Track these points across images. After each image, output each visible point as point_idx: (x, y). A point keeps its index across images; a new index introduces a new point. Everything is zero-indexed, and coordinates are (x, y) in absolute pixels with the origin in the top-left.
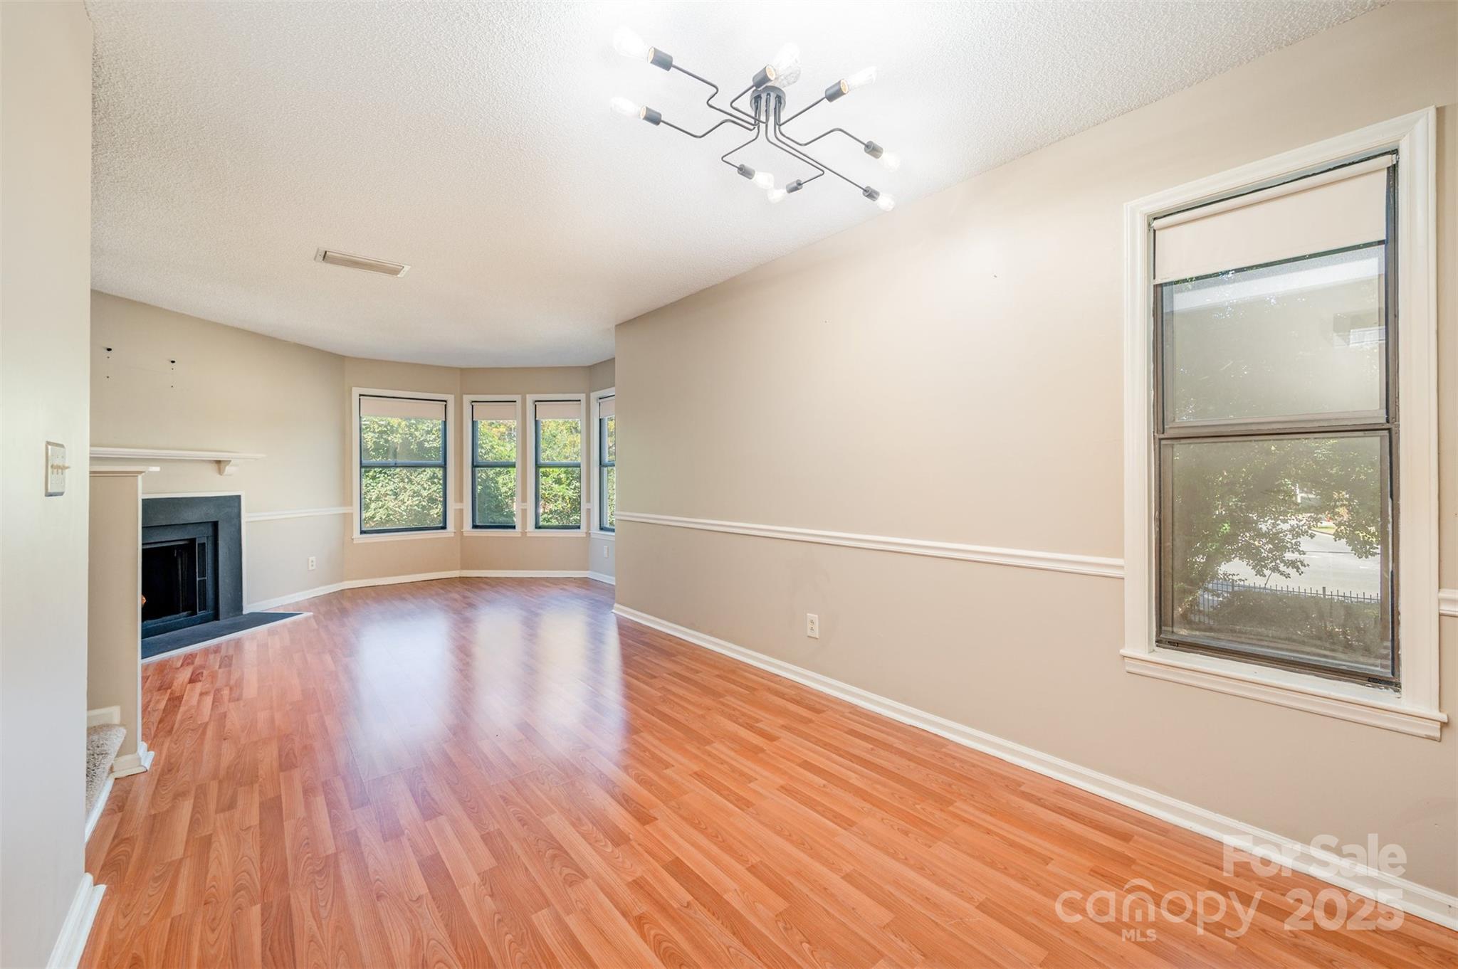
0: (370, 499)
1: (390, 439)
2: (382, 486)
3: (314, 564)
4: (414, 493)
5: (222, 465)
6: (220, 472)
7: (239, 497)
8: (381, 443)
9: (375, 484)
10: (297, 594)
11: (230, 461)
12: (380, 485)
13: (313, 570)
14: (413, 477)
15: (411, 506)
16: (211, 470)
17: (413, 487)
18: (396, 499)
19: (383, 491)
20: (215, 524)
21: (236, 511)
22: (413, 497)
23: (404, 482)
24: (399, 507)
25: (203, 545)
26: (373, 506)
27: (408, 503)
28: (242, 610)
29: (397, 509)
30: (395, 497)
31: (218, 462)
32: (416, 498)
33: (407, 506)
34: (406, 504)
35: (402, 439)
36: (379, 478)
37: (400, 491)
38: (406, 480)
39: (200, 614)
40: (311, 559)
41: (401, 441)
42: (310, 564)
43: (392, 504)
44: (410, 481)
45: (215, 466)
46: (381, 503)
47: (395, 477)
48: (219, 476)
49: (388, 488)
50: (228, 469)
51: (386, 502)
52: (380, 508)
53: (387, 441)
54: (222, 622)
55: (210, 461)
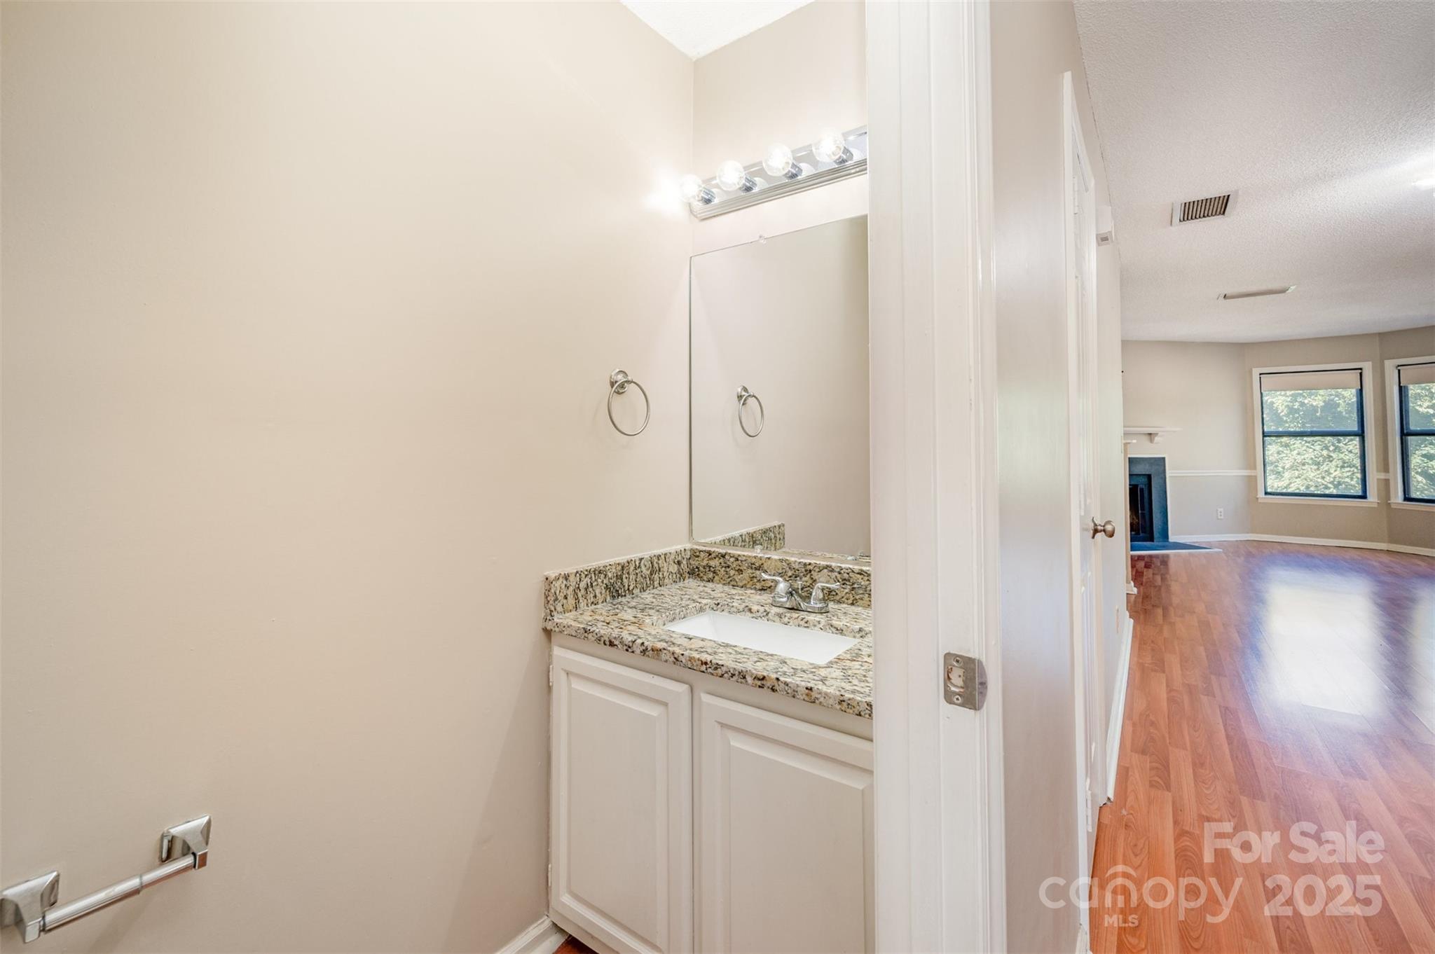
0: (1283, 468)
1: (1306, 401)
2: (1299, 454)
3: (1222, 514)
4: (1345, 463)
5: (1152, 436)
6: (1151, 441)
7: (1164, 459)
8: (1296, 407)
9: (1288, 452)
10: (1211, 536)
11: (1157, 434)
12: (1296, 452)
13: (1221, 519)
14: (1341, 445)
15: (1340, 477)
16: (1145, 439)
17: (1342, 456)
18: (1318, 469)
19: (1299, 459)
20: (1149, 477)
21: (1162, 468)
22: (1342, 467)
23: (1328, 450)
24: (1323, 478)
25: (1142, 490)
26: (1287, 475)
27: (1334, 474)
28: (1168, 538)
29: (1319, 480)
30: (1316, 467)
31: (1150, 434)
32: (1348, 469)
33: (1335, 478)
34: (1332, 476)
35: (1324, 402)
36: (1294, 444)
37: (1324, 461)
38: (1332, 448)
39: (1141, 535)
40: (1220, 510)
41: (1322, 404)
42: (1219, 514)
43: (1313, 474)
44: (1337, 449)
45: (1147, 438)
46: (1297, 473)
47: (1316, 444)
48: (1150, 443)
49: (1306, 456)
50: (1157, 439)
51: (1305, 472)
52: (1297, 478)
53: (1302, 404)
54: (1155, 543)
55: (1145, 434)
